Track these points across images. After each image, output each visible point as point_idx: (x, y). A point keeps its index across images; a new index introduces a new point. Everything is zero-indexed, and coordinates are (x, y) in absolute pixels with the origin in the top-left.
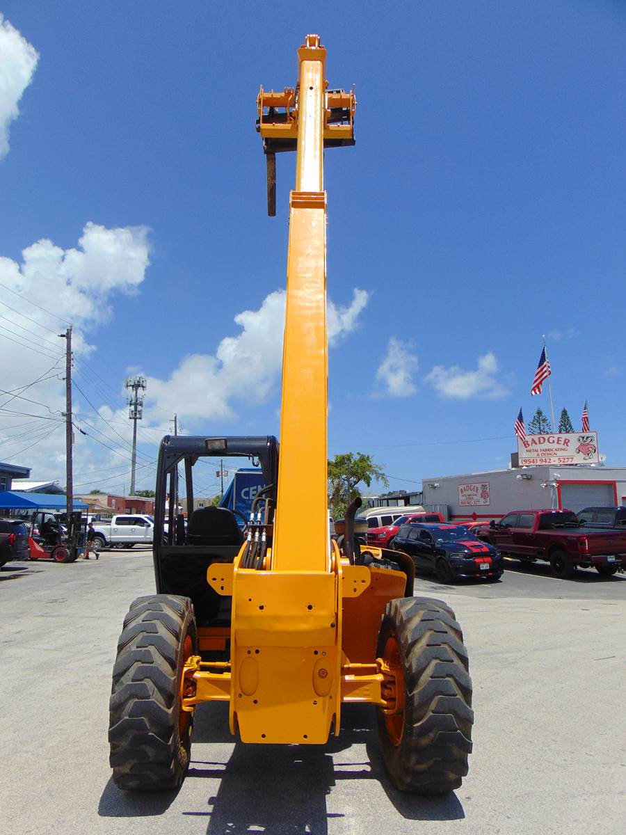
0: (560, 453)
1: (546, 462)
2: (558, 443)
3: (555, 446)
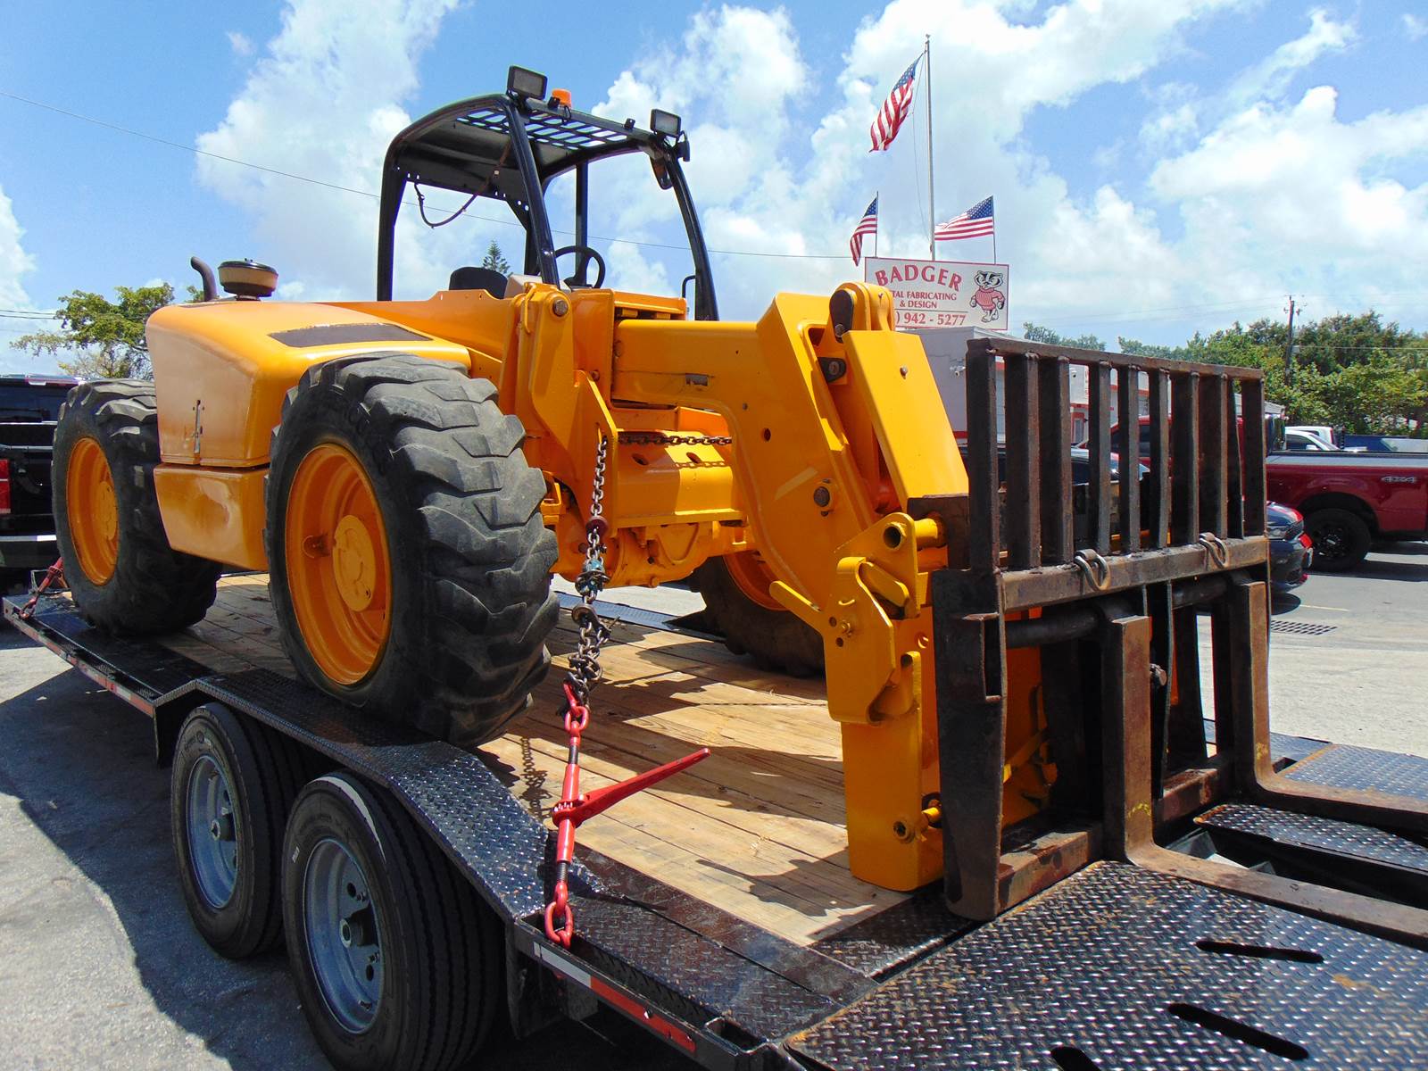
0: (943, 305)
1: (916, 321)
2: (940, 282)
3: (934, 288)
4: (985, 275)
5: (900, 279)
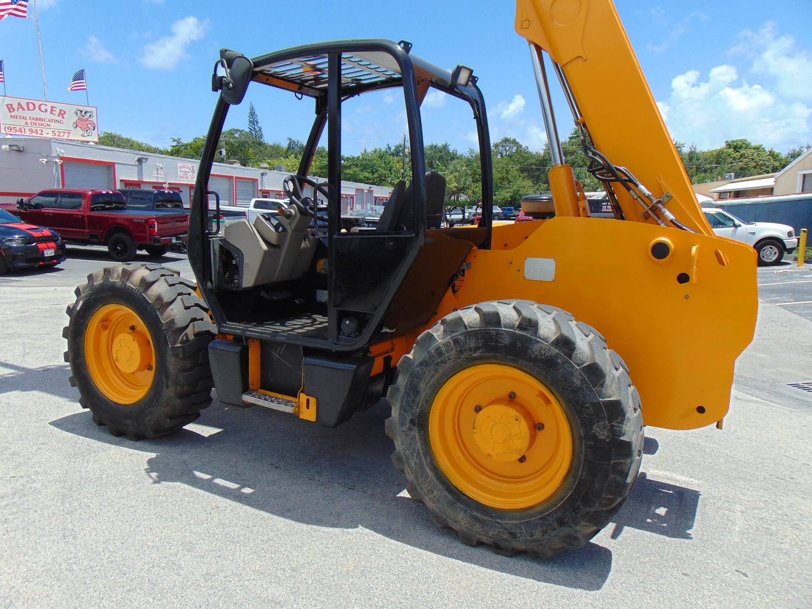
0: (54, 125)
1: (37, 133)
2: (51, 113)
4: (81, 112)
5: (24, 109)
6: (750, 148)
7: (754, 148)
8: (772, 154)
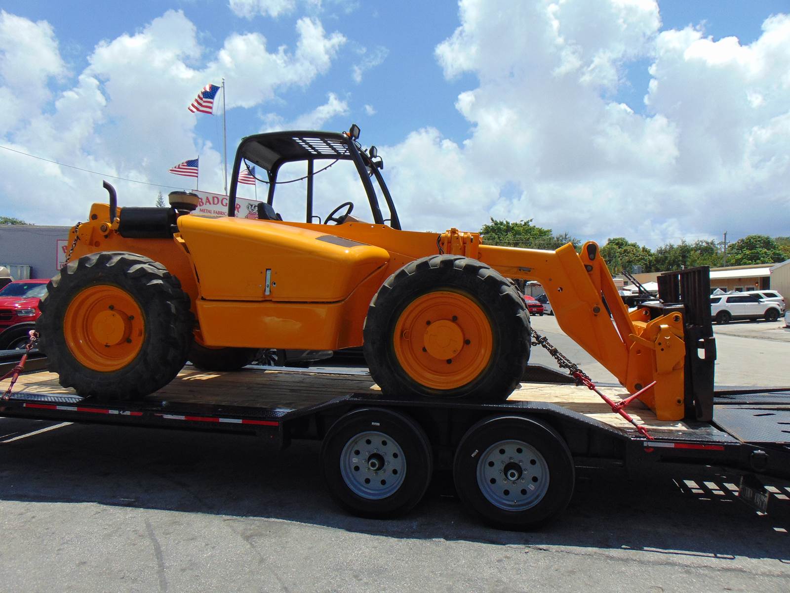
4: (252, 206)
5: (210, 204)
6: (629, 245)
7: (632, 245)
8: (644, 250)
